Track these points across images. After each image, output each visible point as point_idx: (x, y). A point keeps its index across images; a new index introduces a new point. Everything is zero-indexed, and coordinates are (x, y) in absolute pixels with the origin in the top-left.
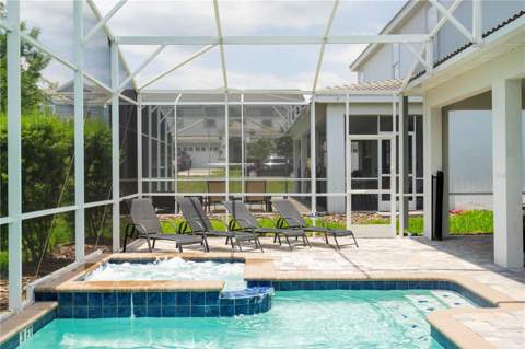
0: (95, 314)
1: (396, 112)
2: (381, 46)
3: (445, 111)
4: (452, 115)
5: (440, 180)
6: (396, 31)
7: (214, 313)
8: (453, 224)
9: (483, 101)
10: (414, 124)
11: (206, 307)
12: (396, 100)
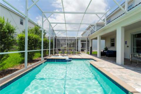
0: (51, 61)
1: (86, 40)
2: (85, 32)
3: (92, 40)
4: (93, 40)
5: (91, 48)
6: (87, 30)
8: (93, 53)
9: (96, 39)
10: (88, 41)
11: (64, 61)
12: (86, 38)
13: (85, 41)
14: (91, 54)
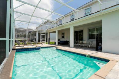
4: (50, 33)
7: (36, 50)
12: (45, 32)
13: (44, 34)
14: (49, 44)
